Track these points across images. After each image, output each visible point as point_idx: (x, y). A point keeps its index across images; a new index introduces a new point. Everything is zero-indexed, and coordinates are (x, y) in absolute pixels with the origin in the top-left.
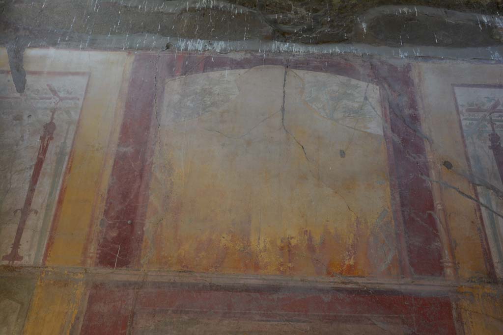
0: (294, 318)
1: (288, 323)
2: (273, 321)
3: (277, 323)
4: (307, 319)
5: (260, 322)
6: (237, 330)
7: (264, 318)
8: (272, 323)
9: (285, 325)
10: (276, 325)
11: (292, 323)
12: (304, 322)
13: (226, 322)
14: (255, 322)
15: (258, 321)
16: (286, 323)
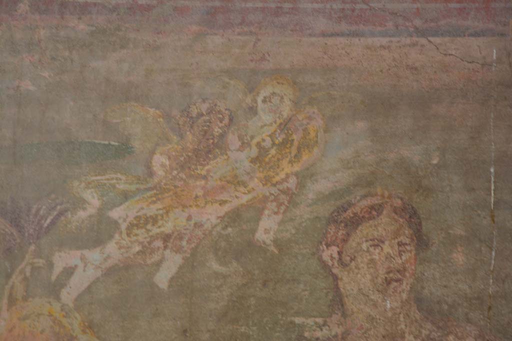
0: (442, 22)
1: (423, 41)
2: (373, 35)
3: (384, 41)
4: (491, 25)
5: (330, 41)
6: (252, 65)
7: (344, 27)
8: (369, 41)
9: (414, 45)
10: (383, 47)
11: (437, 40)
12: (476, 34)
13: (216, 40)
14: (313, 39)
15: (324, 35)
16: (415, 39)
